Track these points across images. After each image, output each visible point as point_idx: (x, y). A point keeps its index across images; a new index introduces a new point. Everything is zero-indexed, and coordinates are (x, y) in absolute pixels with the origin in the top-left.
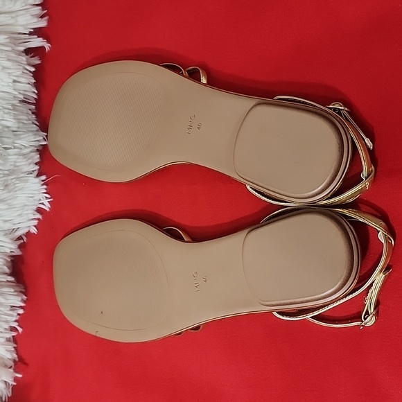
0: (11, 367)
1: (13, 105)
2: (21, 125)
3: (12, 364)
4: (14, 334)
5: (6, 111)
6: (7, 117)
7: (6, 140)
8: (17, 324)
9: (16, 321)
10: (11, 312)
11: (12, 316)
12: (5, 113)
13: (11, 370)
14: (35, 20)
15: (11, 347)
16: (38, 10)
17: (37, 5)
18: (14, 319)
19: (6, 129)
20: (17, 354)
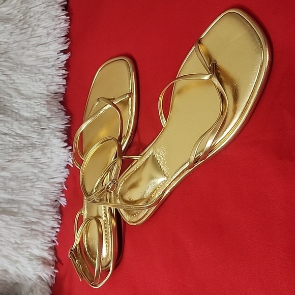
0: (53, 266)
1: (46, 101)
2: (53, 113)
3: (54, 263)
4: (54, 244)
5: (43, 105)
6: (43, 109)
7: (43, 124)
8: (56, 238)
9: (55, 236)
10: (52, 231)
11: (53, 233)
12: (41, 107)
13: (53, 268)
14: (61, 46)
15: (52, 253)
16: (63, 40)
17: (63, 37)
18: (54, 235)
19: (43, 117)
20: (57, 257)
